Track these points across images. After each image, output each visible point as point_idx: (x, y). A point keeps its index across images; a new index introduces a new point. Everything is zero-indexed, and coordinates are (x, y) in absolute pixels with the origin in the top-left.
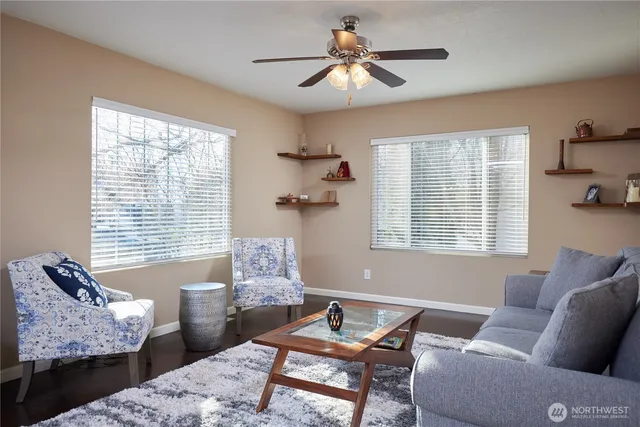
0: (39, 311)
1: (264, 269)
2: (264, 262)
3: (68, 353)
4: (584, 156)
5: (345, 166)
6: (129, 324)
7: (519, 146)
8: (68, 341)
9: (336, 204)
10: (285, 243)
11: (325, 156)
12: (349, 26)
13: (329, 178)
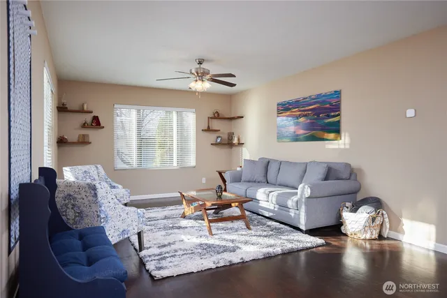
0: (110, 213)
3: (121, 238)
4: (216, 124)
5: (96, 119)
7: (190, 118)
8: (121, 230)
9: (89, 143)
10: (97, 168)
11: (82, 111)
12: (200, 63)
13: (84, 126)
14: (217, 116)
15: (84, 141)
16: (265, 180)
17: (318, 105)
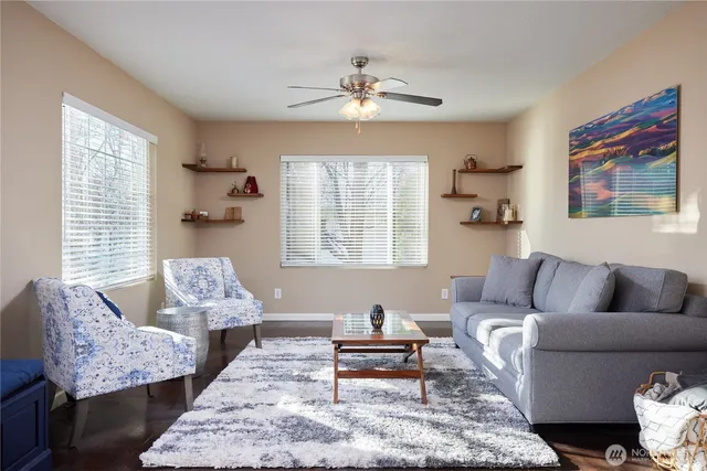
0: (99, 340)
1: (205, 291)
2: (203, 284)
3: (129, 384)
4: (470, 184)
5: (252, 182)
6: (188, 345)
7: (419, 173)
9: (241, 221)
10: (222, 262)
11: (230, 170)
12: (360, 65)
13: (234, 193)
14: (473, 167)
15: (233, 219)
16: (527, 301)
17: (636, 129)
